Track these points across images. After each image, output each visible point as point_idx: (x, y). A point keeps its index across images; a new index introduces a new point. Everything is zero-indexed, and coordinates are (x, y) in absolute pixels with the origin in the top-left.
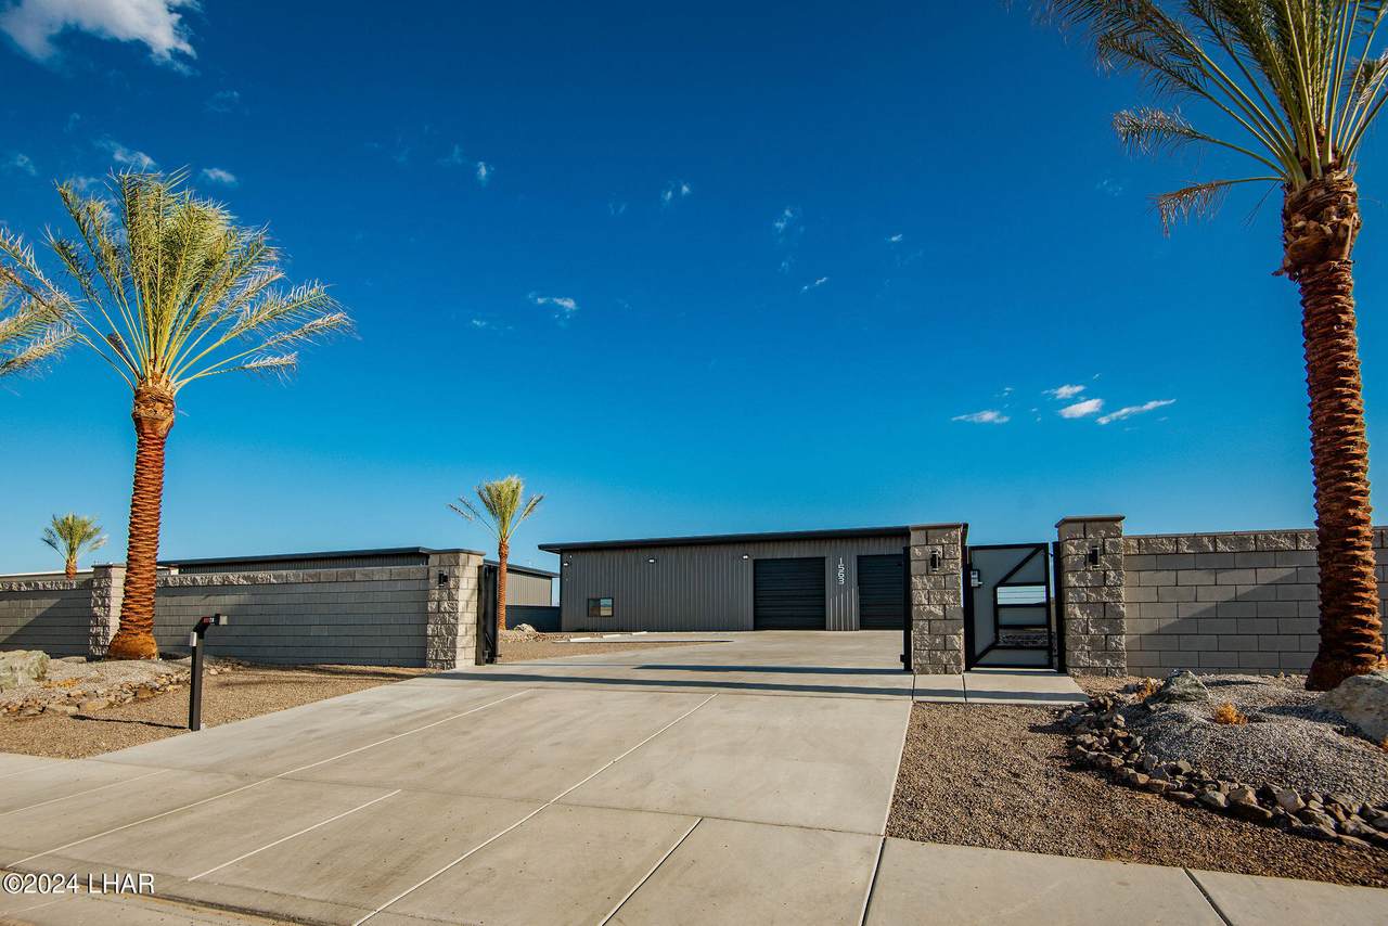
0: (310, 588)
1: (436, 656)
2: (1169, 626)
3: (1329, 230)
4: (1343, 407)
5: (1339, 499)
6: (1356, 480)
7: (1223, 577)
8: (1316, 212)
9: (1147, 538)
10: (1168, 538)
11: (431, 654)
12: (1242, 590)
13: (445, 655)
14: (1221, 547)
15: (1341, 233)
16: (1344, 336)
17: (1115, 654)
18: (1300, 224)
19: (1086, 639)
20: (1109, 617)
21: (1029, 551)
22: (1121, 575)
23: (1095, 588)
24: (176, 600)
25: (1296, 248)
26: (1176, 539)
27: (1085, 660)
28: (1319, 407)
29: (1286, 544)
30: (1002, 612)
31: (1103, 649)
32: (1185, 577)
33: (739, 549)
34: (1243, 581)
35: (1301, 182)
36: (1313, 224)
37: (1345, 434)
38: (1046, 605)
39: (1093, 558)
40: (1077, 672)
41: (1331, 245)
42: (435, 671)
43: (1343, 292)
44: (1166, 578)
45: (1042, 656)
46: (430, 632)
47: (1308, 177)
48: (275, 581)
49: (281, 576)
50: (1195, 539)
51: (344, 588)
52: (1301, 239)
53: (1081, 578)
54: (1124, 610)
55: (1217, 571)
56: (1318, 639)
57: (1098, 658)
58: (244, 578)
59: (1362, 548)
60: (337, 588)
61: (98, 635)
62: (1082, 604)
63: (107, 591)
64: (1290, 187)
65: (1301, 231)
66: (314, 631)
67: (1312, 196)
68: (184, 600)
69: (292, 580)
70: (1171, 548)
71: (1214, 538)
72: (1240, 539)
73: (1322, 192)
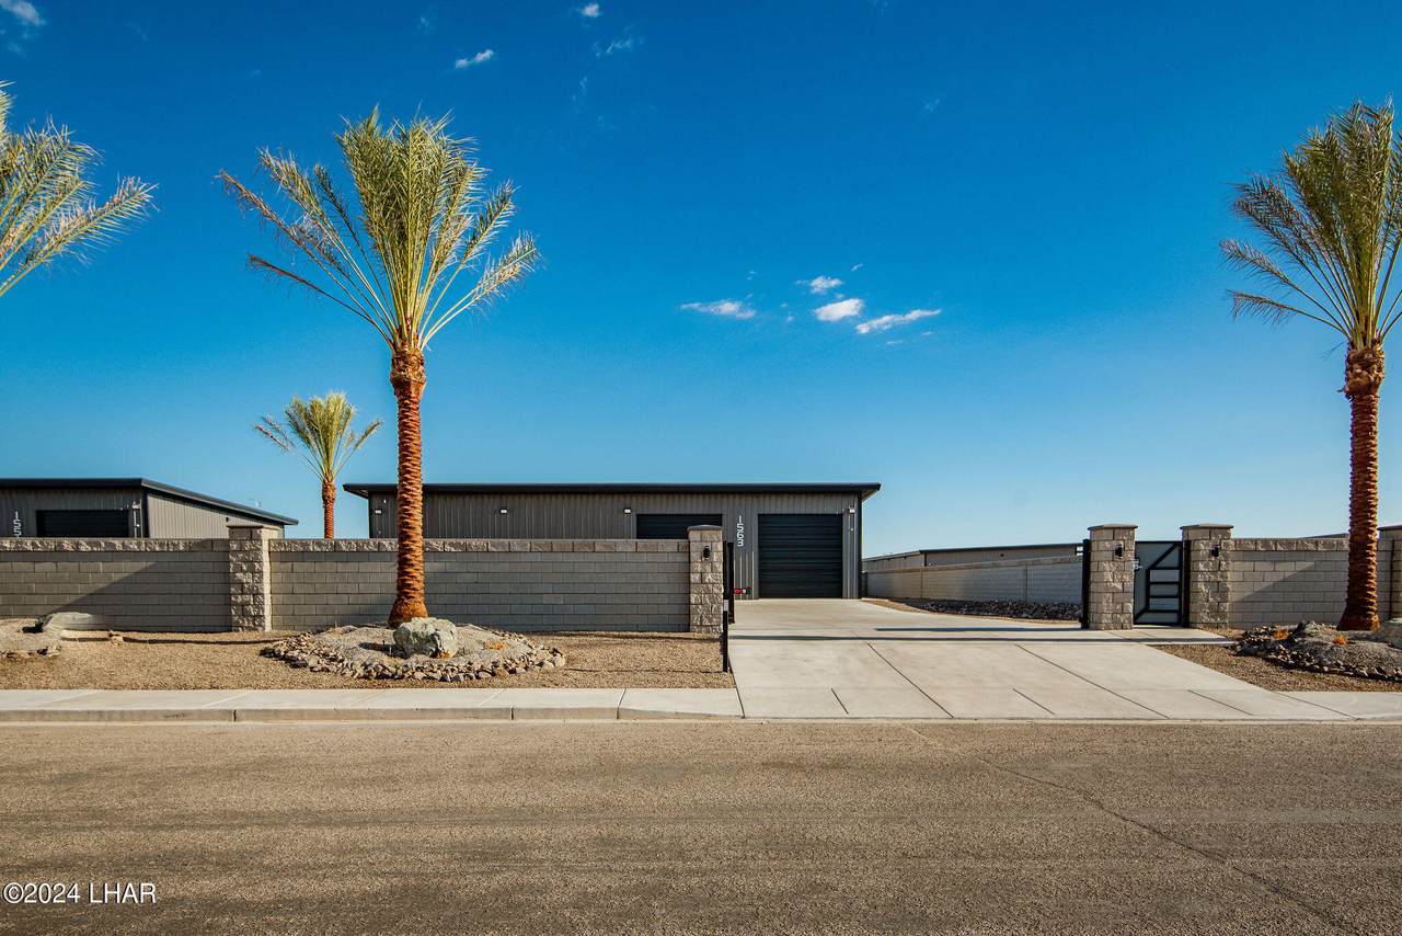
0: (539, 557)
1: (701, 622)
2: (1249, 596)
3: (1372, 379)
4: (1371, 477)
5: (1364, 529)
6: (1373, 519)
7: (1279, 567)
8: (1367, 366)
9: (1240, 540)
10: (1252, 540)
11: (695, 620)
12: (1288, 574)
13: (710, 621)
14: (1279, 548)
15: (1377, 381)
16: (1373, 438)
17: (1222, 614)
18: (1359, 371)
19: (1207, 605)
20: (1220, 590)
21: (1169, 546)
22: (1228, 564)
23: (1214, 572)
24: (352, 567)
25: (1354, 383)
26: (1255, 541)
27: (1206, 619)
28: (1359, 477)
29: (1311, 547)
30: (1152, 587)
31: (1216, 611)
32: (1260, 566)
33: (618, 501)
34: (1288, 569)
35: (1360, 345)
36: (1365, 373)
37: (1370, 493)
38: (1179, 584)
39: (1215, 553)
40: (1201, 626)
41: (1372, 387)
42: (701, 635)
43: (1374, 414)
44: (1248, 565)
45: (1173, 618)
46: (693, 601)
47: (1365, 344)
48: (494, 550)
49: (502, 545)
50: (1265, 542)
51: (581, 558)
52: (1358, 379)
53: (1206, 566)
54: (1229, 586)
55: (1275, 562)
56: (1344, 605)
57: (1213, 617)
58: (451, 545)
59: (1372, 556)
60: (573, 557)
61: (244, 605)
62: (1206, 582)
63: (256, 555)
64: (1352, 345)
65: (1358, 375)
66: (546, 599)
67: (1366, 356)
68: (364, 567)
69: (517, 549)
70: (1253, 547)
71: (1276, 541)
72: (1289, 542)
73: (1371, 356)
